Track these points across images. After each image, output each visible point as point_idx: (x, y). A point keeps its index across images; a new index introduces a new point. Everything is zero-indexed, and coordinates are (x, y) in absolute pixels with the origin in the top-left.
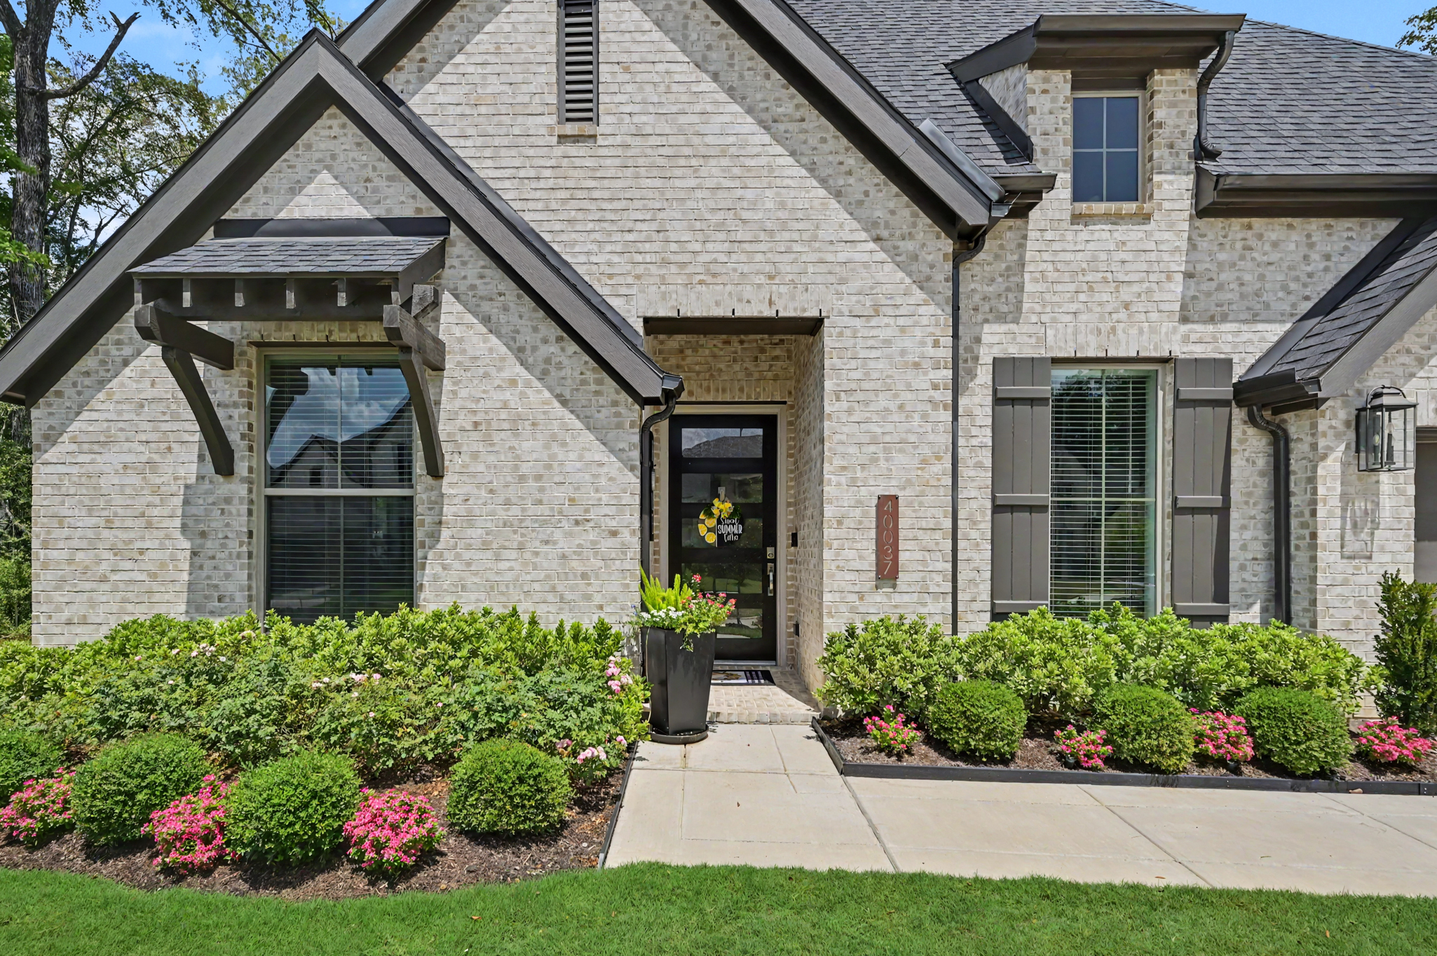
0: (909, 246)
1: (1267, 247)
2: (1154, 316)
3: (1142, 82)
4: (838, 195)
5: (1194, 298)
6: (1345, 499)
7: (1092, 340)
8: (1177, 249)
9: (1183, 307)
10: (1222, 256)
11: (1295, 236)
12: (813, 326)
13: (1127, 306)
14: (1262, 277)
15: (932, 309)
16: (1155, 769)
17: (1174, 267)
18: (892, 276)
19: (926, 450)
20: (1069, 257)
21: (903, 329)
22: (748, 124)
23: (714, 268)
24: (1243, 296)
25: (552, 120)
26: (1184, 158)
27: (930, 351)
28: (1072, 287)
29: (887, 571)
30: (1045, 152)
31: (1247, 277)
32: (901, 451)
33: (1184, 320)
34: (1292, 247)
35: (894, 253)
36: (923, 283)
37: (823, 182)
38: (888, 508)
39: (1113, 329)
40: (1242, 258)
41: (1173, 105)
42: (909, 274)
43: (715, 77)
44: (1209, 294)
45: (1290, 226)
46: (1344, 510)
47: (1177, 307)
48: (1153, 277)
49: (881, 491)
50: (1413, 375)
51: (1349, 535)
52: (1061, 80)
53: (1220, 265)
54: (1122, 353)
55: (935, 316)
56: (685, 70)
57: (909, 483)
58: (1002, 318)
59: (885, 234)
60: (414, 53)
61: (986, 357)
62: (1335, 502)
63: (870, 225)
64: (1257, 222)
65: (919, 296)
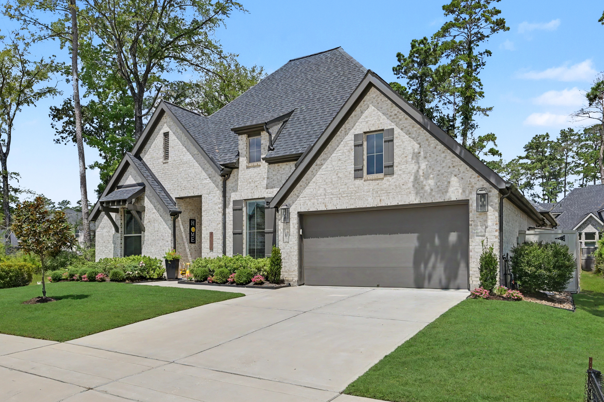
0: (214, 179)
1: (282, 170)
2: (261, 188)
3: (260, 134)
4: (204, 169)
5: (269, 183)
6: (284, 229)
7: (250, 195)
8: (265, 172)
9: (267, 185)
10: (274, 173)
11: (288, 167)
12: (200, 196)
13: (256, 186)
14: (281, 177)
15: (218, 192)
16: (217, 283)
17: (265, 177)
18: (212, 185)
19: (218, 222)
20: (246, 176)
21: (214, 196)
22: (190, 157)
23: (186, 187)
24: (278, 182)
25: (162, 160)
26: (266, 151)
27: (218, 201)
28: (247, 183)
29: (211, 249)
30: (241, 153)
31: (279, 177)
32: (214, 222)
33: (267, 188)
34: (287, 169)
35: (212, 180)
36: (217, 186)
37: (201, 167)
38: (211, 234)
39: (254, 192)
40: (278, 173)
41: (264, 139)
42: (215, 184)
43: (185, 147)
44: (271, 182)
45: (287, 164)
46: (284, 232)
47: (265, 186)
48: (261, 179)
49: (210, 231)
50: (296, 200)
51: (285, 237)
52: (244, 137)
53: (274, 175)
54: (255, 197)
55: (219, 193)
56: (181, 147)
57: (215, 229)
58: (234, 191)
59: (211, 176)
60: (144, 150)
61: (232, 200)
62: (282, 230)
63: (209, 175)
64: (280, 164)
65: (216, 189)
